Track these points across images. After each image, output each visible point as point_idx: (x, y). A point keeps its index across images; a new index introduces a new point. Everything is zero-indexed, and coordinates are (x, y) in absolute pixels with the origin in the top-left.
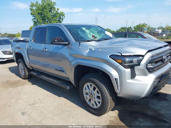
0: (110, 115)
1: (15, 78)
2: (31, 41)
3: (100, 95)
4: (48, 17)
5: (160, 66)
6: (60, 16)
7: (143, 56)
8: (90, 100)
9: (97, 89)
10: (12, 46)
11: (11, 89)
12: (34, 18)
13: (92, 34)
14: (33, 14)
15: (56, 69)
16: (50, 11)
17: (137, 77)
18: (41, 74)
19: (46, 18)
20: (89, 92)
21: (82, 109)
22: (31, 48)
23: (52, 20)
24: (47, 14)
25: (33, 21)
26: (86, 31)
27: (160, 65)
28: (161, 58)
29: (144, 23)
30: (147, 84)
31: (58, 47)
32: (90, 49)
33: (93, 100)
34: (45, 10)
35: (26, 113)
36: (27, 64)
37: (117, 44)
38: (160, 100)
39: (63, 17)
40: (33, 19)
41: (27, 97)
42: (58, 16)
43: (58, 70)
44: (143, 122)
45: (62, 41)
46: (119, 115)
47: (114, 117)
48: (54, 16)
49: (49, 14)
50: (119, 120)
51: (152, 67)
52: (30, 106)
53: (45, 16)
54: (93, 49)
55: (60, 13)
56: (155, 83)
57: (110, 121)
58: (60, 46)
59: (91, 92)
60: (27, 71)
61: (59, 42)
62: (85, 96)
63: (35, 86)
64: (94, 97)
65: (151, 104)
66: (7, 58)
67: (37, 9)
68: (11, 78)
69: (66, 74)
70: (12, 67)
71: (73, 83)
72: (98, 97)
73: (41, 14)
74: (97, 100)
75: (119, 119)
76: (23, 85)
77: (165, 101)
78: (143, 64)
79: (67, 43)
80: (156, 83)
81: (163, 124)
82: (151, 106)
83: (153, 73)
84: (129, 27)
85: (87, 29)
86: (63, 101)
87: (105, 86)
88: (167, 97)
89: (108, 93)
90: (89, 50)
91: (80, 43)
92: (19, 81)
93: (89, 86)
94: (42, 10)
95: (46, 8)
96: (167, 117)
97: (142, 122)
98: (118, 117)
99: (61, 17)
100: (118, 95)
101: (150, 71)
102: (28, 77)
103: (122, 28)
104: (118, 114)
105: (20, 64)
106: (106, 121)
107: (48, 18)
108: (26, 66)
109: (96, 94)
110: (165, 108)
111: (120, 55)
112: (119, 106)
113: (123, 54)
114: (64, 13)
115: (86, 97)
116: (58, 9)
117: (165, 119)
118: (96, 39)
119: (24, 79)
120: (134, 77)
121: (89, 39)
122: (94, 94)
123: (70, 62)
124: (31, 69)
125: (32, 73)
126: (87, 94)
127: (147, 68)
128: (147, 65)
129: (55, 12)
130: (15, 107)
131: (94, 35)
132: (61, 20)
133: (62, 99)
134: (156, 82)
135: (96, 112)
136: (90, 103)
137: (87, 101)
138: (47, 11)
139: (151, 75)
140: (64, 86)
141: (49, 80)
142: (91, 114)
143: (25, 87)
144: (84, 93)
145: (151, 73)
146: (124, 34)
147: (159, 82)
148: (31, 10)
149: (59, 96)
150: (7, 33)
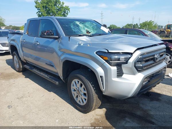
0: (97, 113)
1: (10, 70)
2: (25, 33)
3: (86, 92)
4: (53, 10)
5: (151, 66)
6: (64, 11)
7: (131, 54)
8: (77, 97)
9: (83, 86)
10: (8, 38)
11: (3, 81)
12: (39, 12)
13: (86, 29)
14: (38, 7)
15: (46, 64)
16: (55, 5)
17: (124, 76)
18: (34, 68)
19: (50, 12)
20: (76, 88)
21: (69, 105)
22: (25, 41)
23: (56, 14)
24: (51, 8)
25: (37, 14)
26: (80, 25)
27: (151, 64)
28: (153, 57)
29: (151, 21)
30: (135, 84)
31: (49, 41)
32: (79, 44)
33: (79, 96)
34: (50, 4)
35: (12, 106)
36: (20, 57)
37: (110, 40)
38: (152, 100)
39: (68, 11)
40: (37, 13)
41: (17, 91)
42: (63, 10)
43: (48, 64)
44: (130, 122)
45: (52, 35)
46: (106, 114)
47: (100, 115)
48: (59, 10)
49: (54, 8)
50: (105, 119)
51: (141, 65)
52: (17, 100)
53: (49, 10)
54: (82, 45)
55: (65, 7)
56: (143, 83)
57: (95, 119)
58: (51, 40)
59: (78, 88)
60: (21, 64)
61: (48, 35)
62: (73, 92)
63: (28, 79)
64: (81, 94)
65: (142, 104)
66: (6, 50)
67: (42, 2)
68: (6, 70)
69: (56, 69)
70: (9, 59)
71: (62, 78)
72: (85, 94)
73: (46, 7)
74: (83, 97)
75: (105, 117)
76: (16, 77)
77: (157, 101)
78: (131, 63)
79: (57, 37)
80: (145, 83)
81: (150, 125)
82: (141, 105)
83: (142, 72)
84: (136, 24)
85: (81, 23)
86: (53, 95)
87: (91, 83)
88: (160, 97)
89: (94, 90)
90: (77, 45)
91: (69, 37)
92: (13, 73)
93: (77, 82)
94: (47, 3)
95: (51, 2)
96: (156, 118)
97: (128, 122)
98: (104, 116)
99: (66, 11)
100: (104, 94)
101: (139, 70)
102: (22, 70)
103: (128, 24)
104: (105, 112)
105: (15, 56)
106: (91, 119)
107: (53, 12)
108: (20, 58)
109: (83, 92)
110: (155, 109)
111: (107, 51)
112: (108, 104)
113: (109, 51)
114: (69, 8)
115: (74, 94)
116: (63, 3)
117: (153, 120)
118: (90, 34)
119: (19, 71)
120: (122, 75)
121: (81, 33)
122: (80, 91)
123: (59, 57)
124: (25, 62)
125: (26, 66)
126: (75, 90)
127: (135, 67)
128: (135, 64)
129: (60, 6)
130: (2, 100)
131: (88, 30)
132: (66, 14)
133: (52, 94)
134: (146, 81)
135: (82, 109)
136: (77, 100)
137: (75, 97)
138: (52, 4)
139: (140, 74)
140: (53, 81)
141: (40, 74)
142: (77, 111)
143: (18, 79)
144: (72, 90)
145: (140, 72)
146: (125, 31)
147: (149, 81)
148: (36, 3)
149: (50, 91)
150: (11, 26)
